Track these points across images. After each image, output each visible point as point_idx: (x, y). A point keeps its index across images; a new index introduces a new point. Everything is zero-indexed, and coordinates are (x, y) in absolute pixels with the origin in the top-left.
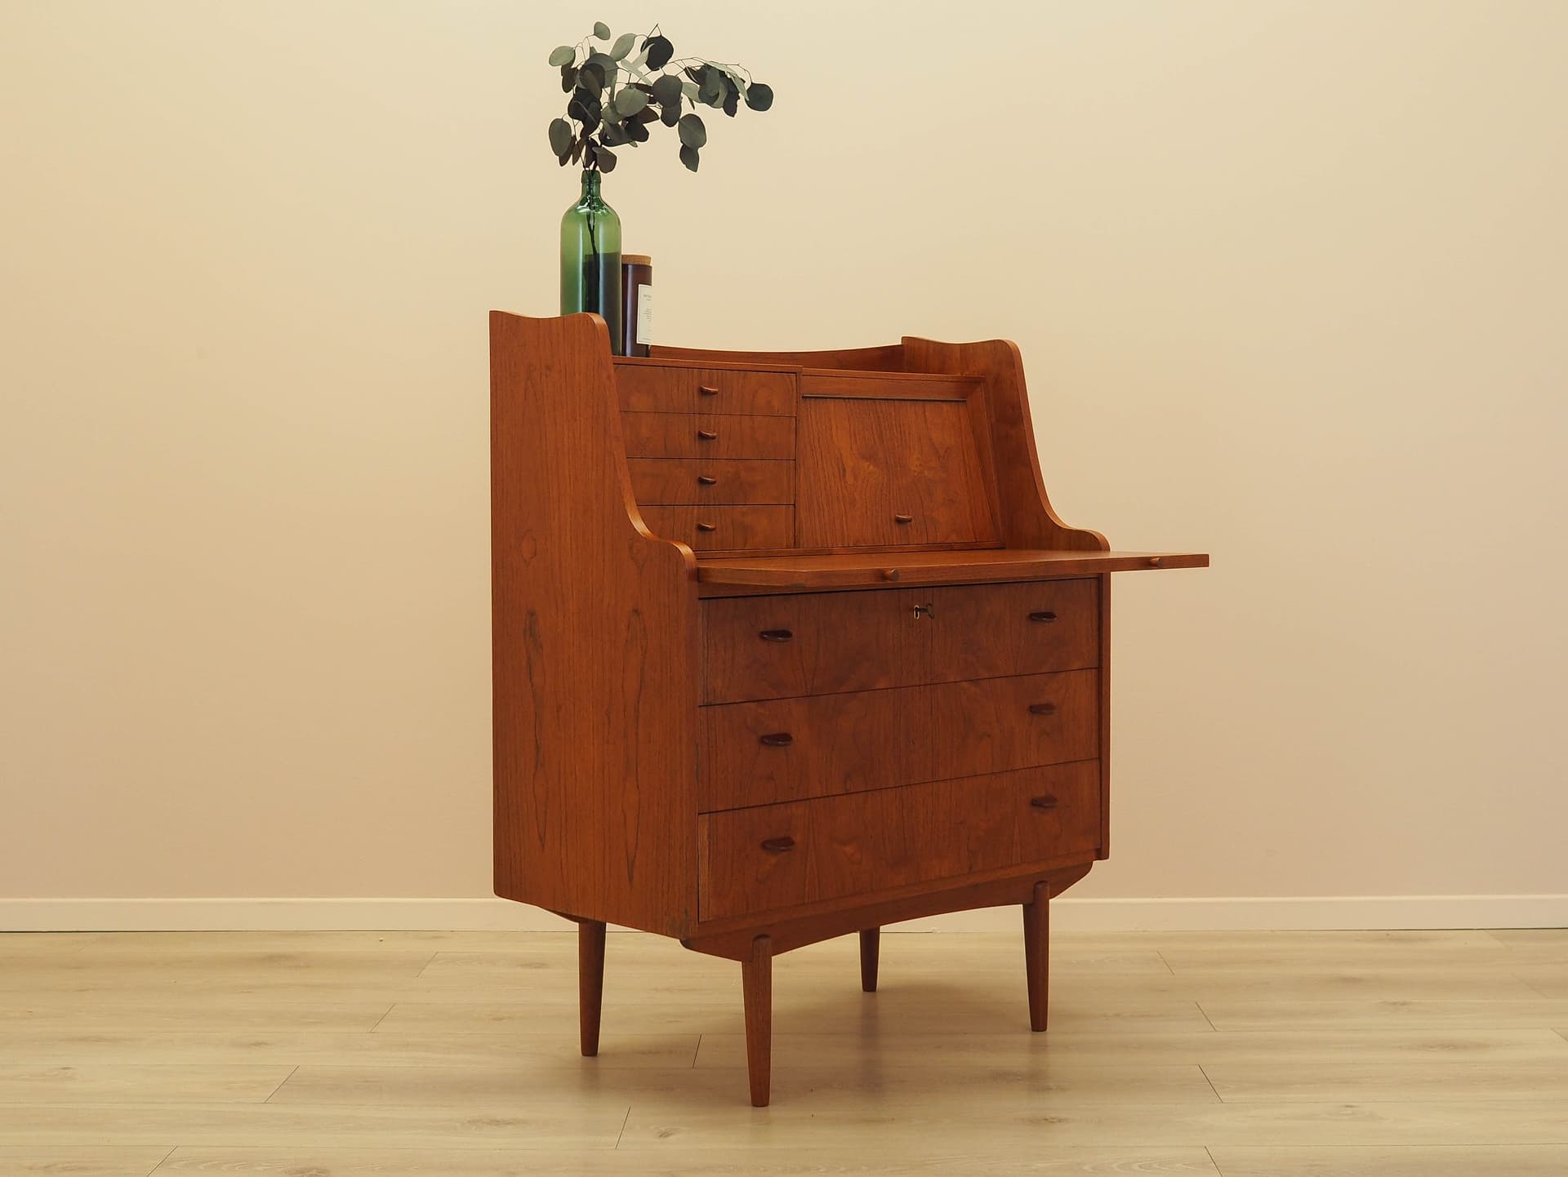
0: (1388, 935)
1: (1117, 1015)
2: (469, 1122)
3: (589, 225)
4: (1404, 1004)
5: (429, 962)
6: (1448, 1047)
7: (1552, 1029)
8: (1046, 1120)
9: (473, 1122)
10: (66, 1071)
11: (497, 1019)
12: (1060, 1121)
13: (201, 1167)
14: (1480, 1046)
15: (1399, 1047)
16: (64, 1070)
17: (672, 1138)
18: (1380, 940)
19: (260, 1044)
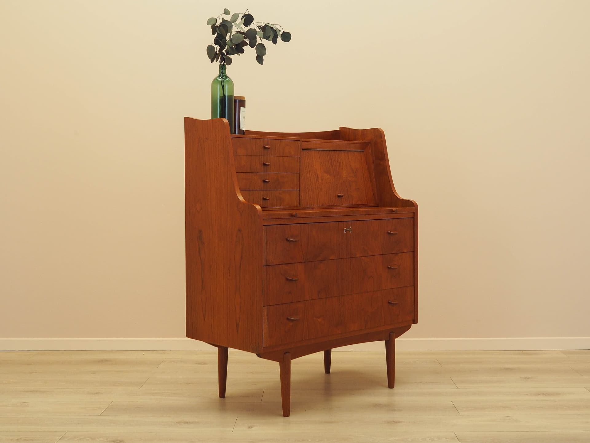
1: (421, 382)
3: (222, 85)
4: (529, 378)
5: (162, 362)
6: (545, 394)
7: (584, 388)
8: (394, 422)
9: (178, 422)
11: (188, 384)
12: (399, 422)
13: (76, 439)
14: (558, 394)
15: (527, 394)
16: (24, 403)
17: (253, 429)
18: (519, 354)
19: (98, 393)
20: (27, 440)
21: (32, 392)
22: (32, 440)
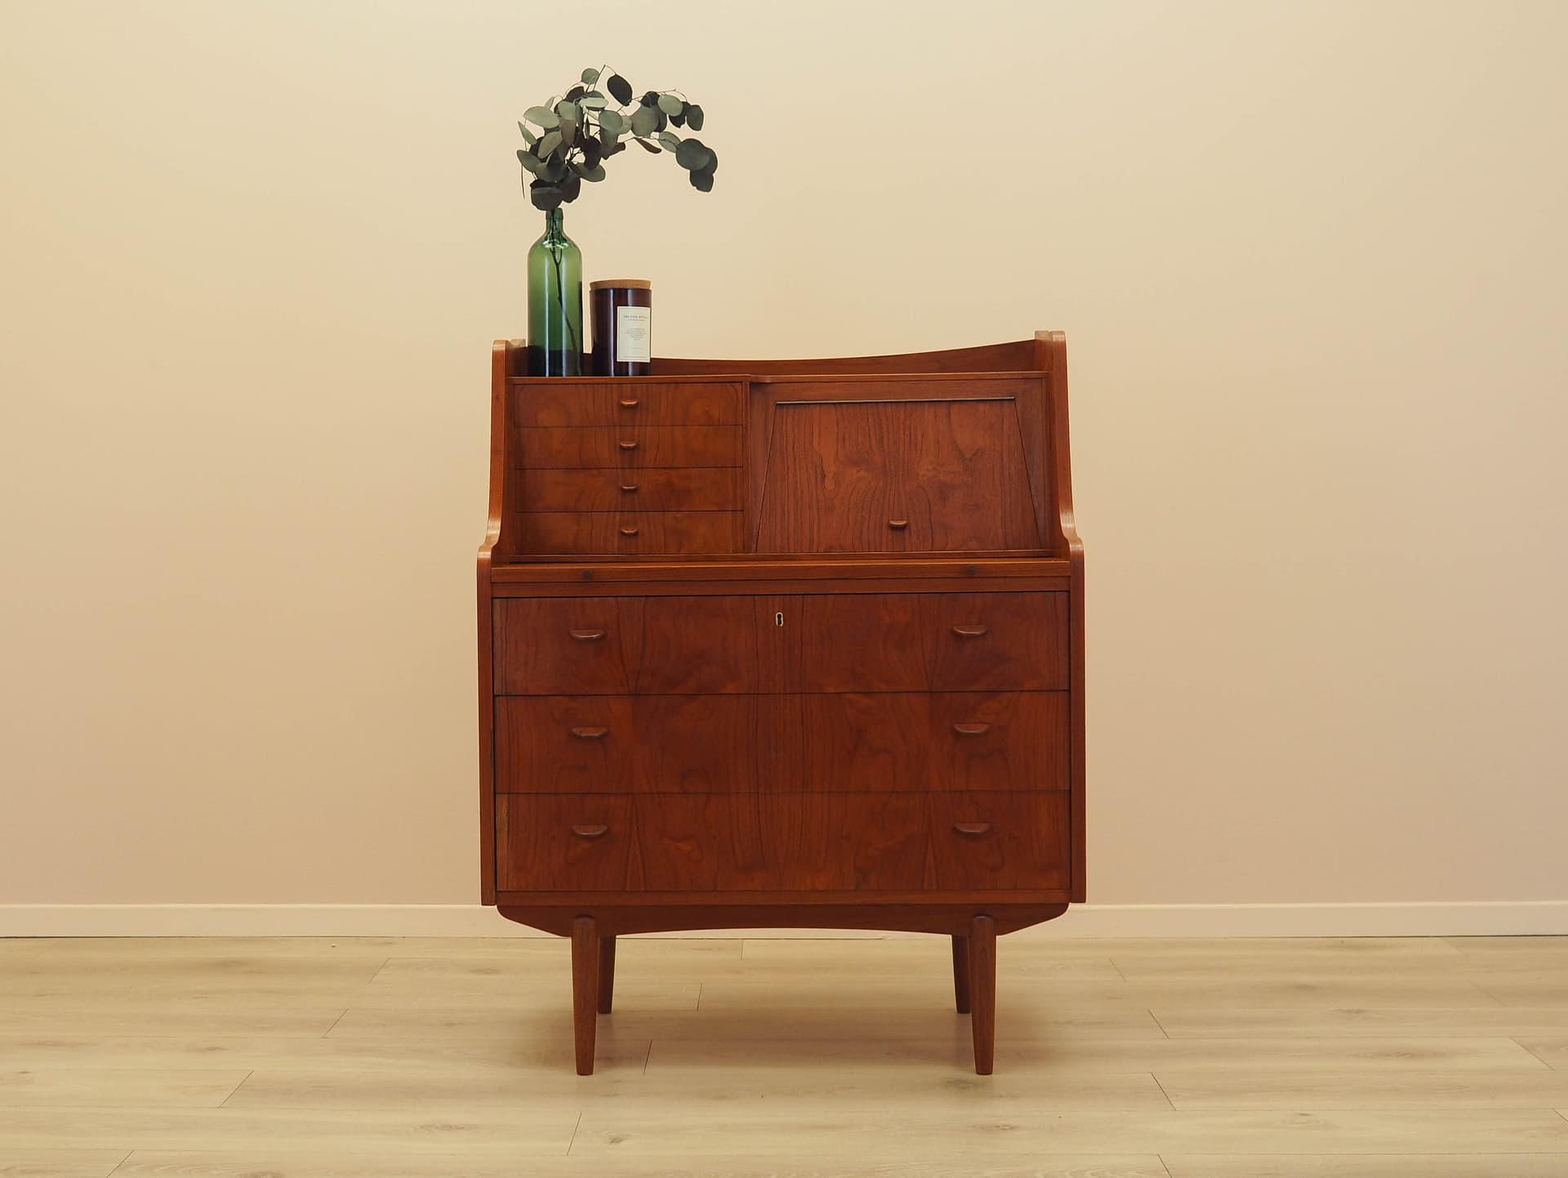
0: (1344, 942)
1: (1069, 1022)
2: (422, 1127)
3: (555, 261)
4: (1359, 1012)
5: (381, 967)
6: (1403, 1055)
7: (1510, 1037)
8: (998, 1127)
9: (427, 1127)
10: (25, 1075)
11: (451, 1025)
12: (1012, 1128)
13: (158, 1170)
14: (1436, 1054)
15: (1355, 1055)
16: (22, 1075)
17: (623, 1144)
18: (1335, 947)
19: (215, 1049)
20: (32, 1173)
21: (42, 1044)
22: (43, 1172)
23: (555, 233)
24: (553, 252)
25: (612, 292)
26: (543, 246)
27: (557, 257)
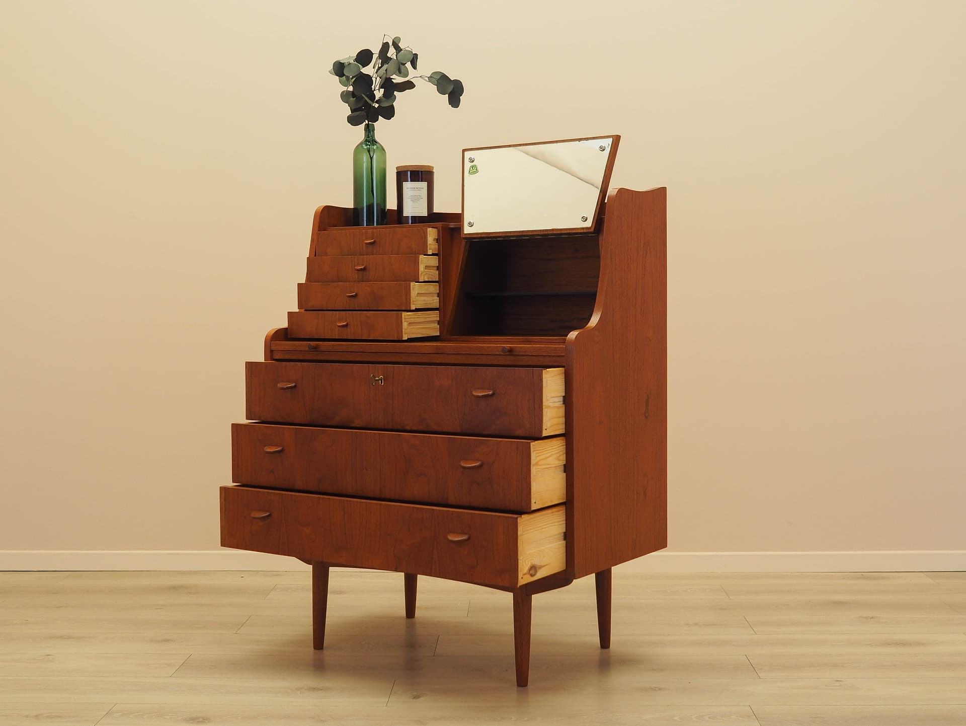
0: (862, 575)
1: (695, 624)
2: (296, 689)
3: (370, 156)
4: (872, 618)
5: (272, 590)
6: (899, 644)
8: (651, 689)
9: (299, 689)
10: (49, 657)
12: (660, 689)
13: (131, 716)
14: (919, 644)
15: (870, 645)
16: (47, 657)
17: (420, 699)
18: (858, 578)
19: (169, 640)
20: (53, 718)
21: (60, 638)
23: (370, 139)
24: (369, 151)
25: (409, 173)
26: (362, 147)
27: (371, 154)
